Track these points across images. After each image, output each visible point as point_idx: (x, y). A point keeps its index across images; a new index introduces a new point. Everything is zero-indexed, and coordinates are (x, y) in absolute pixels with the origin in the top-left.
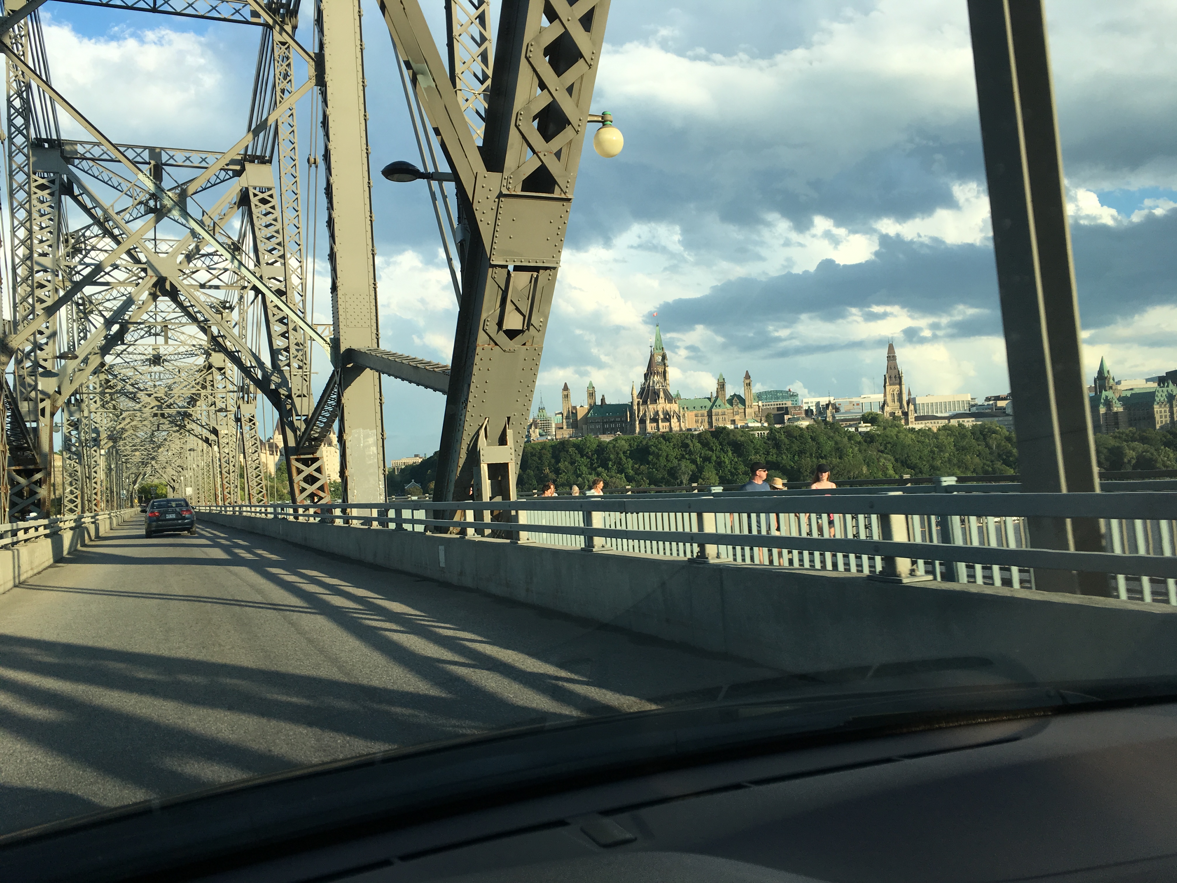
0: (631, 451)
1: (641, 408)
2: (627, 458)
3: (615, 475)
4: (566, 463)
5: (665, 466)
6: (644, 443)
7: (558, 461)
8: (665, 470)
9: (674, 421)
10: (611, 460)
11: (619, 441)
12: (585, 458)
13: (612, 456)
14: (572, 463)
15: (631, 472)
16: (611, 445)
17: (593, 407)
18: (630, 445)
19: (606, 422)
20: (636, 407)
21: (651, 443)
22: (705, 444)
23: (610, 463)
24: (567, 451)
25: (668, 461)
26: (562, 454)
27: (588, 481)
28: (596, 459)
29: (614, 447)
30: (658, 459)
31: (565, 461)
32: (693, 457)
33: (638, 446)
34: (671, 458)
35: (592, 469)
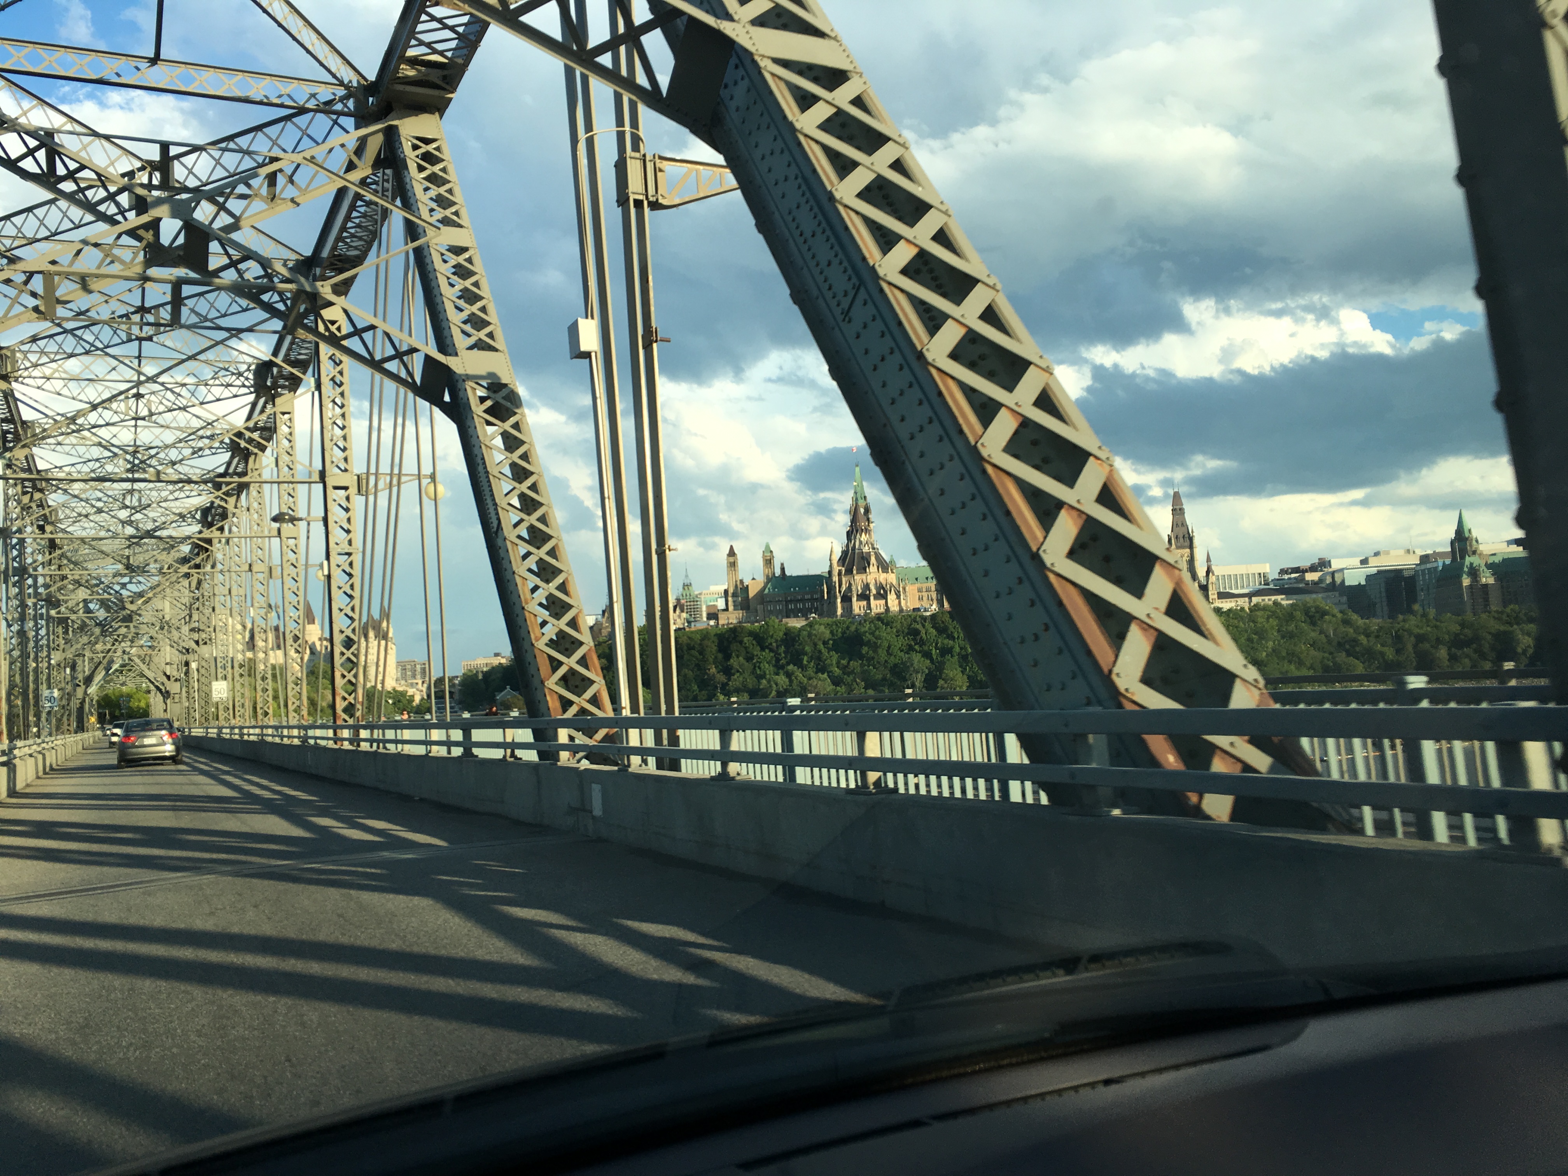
0: (834, 640)
1: (844, 579)
2: (829, 650)
3: (813, 674)
4: (741, 658)
5: (886, 661)
6: (853, 628)
7: (728, 657)
8: (886, 667)
9: (892, 597)
10: (806, 654)
11: (817, 627)
12: (767, 651)
13: (807, 648)
14: (749, 659)
15: (837, 671)
16: (805, 633)
17: (771, 579)
18: (832, 632)
19: (791, 601)
20: (835, 579)
21: (863, 630)
22: (942, 630)
23: (805, 658)
24: (741, 642)
25: (889, 654)
26: (734, 646)
27: (777, 684)
28: (784, 652)
29: (810, 635)
30: (875, 651)
31: (738, 657)
32: (926, 648)
33: (843, 633)
34: (895, 650)
35: (779, 668)
